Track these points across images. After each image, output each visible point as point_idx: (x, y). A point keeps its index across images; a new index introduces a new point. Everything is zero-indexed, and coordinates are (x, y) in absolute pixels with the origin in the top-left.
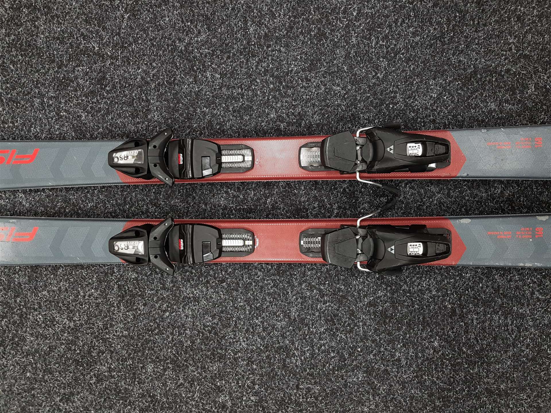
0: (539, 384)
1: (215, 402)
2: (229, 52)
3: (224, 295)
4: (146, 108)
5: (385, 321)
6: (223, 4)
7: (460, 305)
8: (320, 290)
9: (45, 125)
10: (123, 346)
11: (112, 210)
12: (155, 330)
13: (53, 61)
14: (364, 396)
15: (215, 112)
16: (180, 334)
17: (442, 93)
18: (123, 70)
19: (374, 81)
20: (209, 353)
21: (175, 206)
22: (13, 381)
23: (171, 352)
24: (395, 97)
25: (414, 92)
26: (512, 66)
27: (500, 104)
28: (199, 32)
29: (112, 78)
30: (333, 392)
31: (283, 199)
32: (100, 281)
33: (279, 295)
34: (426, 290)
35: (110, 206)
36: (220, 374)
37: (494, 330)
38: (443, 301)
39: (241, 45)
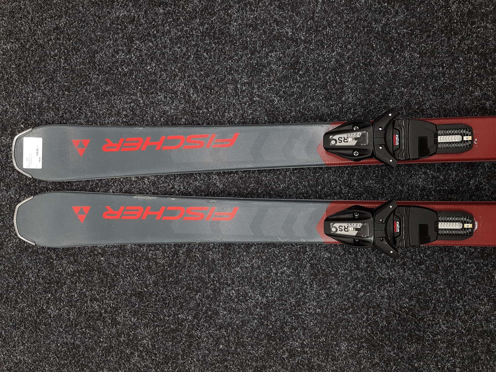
2: (430, 31)
3: (422, 277)
4: (340, 91)
9: (239, 110)
10: (316, 324)
11: (304, 191)
12: (348, 309)
13: (246, 48)
15: (414, 92)
18: (317, 54)
20: (406, 334)
21: (370, 187)
22: (207, 352)
23: (366, 331)
28: (397, 13)
29: (305, 62)
32: (292, 259)
33: (483, 278)
35: (302, 187)
36: (417, 355)
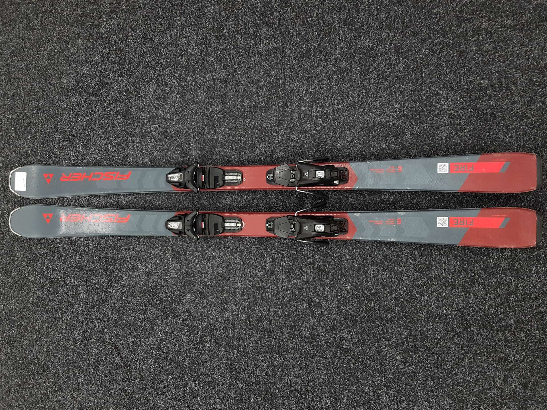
0: (411, 315)
1: (223, 317)
2: (234, 116)
3: (229, 255)
4: (188, 148)
5: (319, 273)
6: (231, 89)
7: (363, 265)
8: (283, 254)
9: (135, 158)
10: (174, 283)
11: (170, 206)
12: (191, 274)
13: (139, 122)
14: (306, 317)
15: (226, 150)
16: (205, 277)
17: (354, 139)
18: (176, 127)
19: (314, 132)
20: (221, 289)
22: (116, 301)
23: (200, 287)
24: (326, 141)
25: (337, 138)
26: (396, 122)
27: (389, 145)
28: (218, 105)
29: (170, 131)
30: (289, 314)
31: (262, 201)
32: (163, 246)
33: (260, 256)
34: (343, 255)
35: (169, 204)
36: (226, 301)
37: (384, 281)
38: (353, 262)
39: (241, 112)
